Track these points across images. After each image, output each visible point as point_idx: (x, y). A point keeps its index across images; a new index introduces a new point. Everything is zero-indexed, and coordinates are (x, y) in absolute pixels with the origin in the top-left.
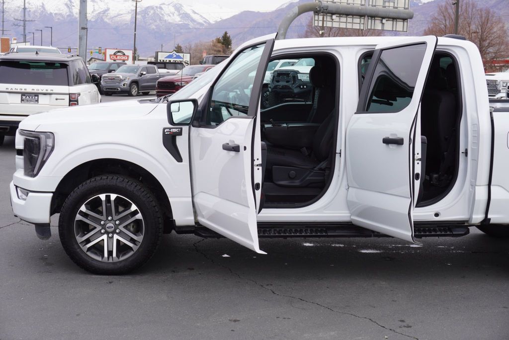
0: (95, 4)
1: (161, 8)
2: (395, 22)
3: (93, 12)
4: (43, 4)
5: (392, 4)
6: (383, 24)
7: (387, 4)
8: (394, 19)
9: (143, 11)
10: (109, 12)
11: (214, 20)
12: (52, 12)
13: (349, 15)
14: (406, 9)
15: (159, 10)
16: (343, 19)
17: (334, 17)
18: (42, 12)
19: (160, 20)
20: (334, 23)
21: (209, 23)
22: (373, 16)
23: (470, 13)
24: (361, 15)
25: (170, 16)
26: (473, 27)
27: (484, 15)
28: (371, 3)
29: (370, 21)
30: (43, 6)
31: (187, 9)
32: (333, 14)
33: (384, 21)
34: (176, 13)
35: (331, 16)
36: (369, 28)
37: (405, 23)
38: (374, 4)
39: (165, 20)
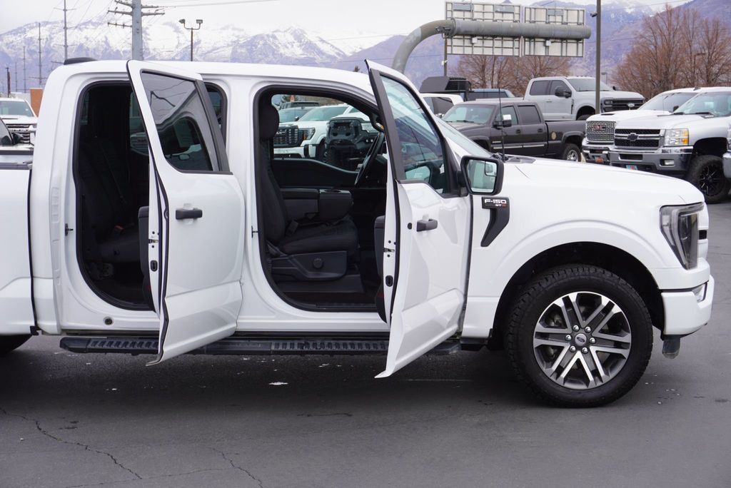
0: (180, 35)
1: (274, 37)
2: (564, 44)
3: (177, 47)
4: (107, 39)
5: (559, 19)
6: (547, 47)
7: (552, 19)
8: (563, 39)
9: (248, 42)
10: (200, 45)
11: (351, 50)
12: (119, 48)
13: (496, 36)
14: (580, 24)
15: (271, 39)
16: (489, 43)
17: (475, 40)
18: (106, 49)
19: (273, 54)
20: (475, 49)
21: (344, 56)
22: (531, 37)
23: (691, 26)
24: (514, 36)
25: (287, 47)
26: (696, 46)
27: (711, 29)
28: (528, 19)
29: (527, 43)
30: (106, 42)
31: (311, 37)
32: (473, 36)
33: (548, 43)
34: (297, 44)
35: (471, 39)
36: (527, 53)
37: (580, 45)
38: (533, 19)
39: (281, 54)
